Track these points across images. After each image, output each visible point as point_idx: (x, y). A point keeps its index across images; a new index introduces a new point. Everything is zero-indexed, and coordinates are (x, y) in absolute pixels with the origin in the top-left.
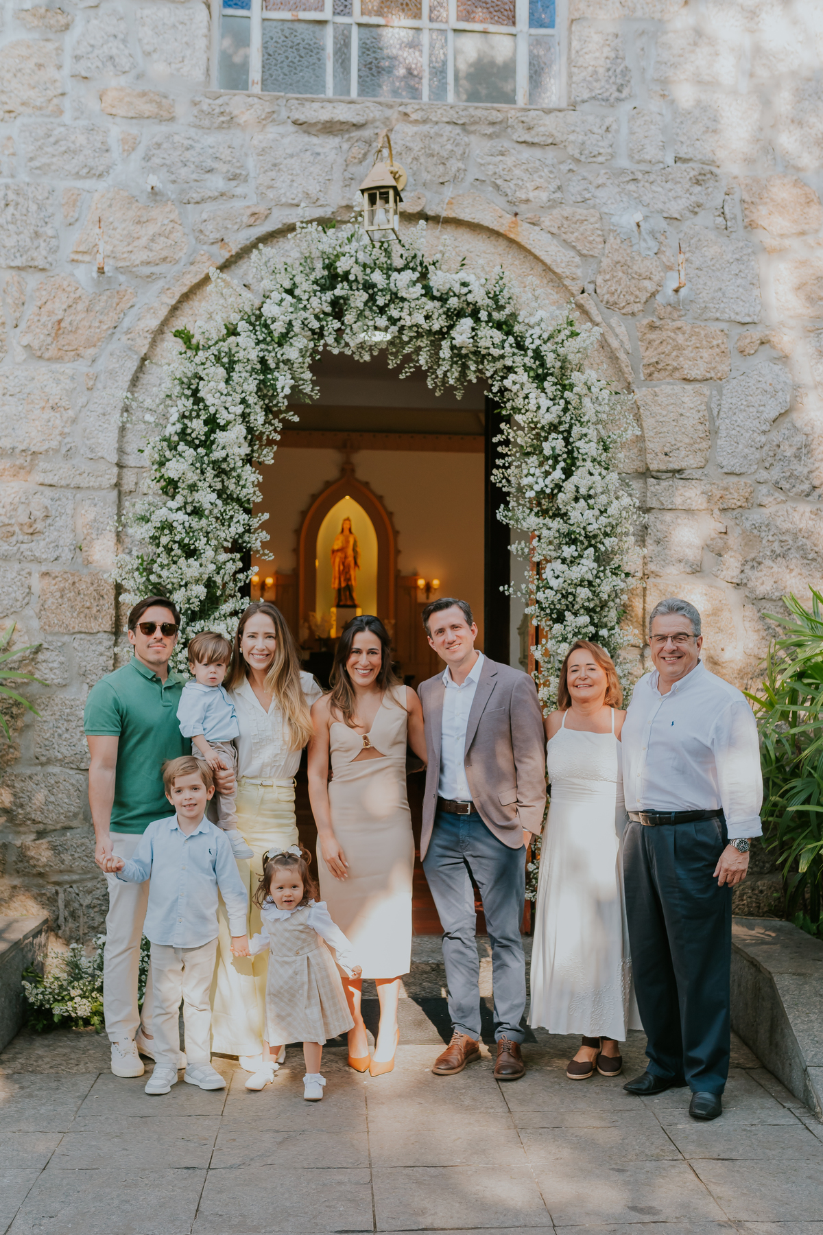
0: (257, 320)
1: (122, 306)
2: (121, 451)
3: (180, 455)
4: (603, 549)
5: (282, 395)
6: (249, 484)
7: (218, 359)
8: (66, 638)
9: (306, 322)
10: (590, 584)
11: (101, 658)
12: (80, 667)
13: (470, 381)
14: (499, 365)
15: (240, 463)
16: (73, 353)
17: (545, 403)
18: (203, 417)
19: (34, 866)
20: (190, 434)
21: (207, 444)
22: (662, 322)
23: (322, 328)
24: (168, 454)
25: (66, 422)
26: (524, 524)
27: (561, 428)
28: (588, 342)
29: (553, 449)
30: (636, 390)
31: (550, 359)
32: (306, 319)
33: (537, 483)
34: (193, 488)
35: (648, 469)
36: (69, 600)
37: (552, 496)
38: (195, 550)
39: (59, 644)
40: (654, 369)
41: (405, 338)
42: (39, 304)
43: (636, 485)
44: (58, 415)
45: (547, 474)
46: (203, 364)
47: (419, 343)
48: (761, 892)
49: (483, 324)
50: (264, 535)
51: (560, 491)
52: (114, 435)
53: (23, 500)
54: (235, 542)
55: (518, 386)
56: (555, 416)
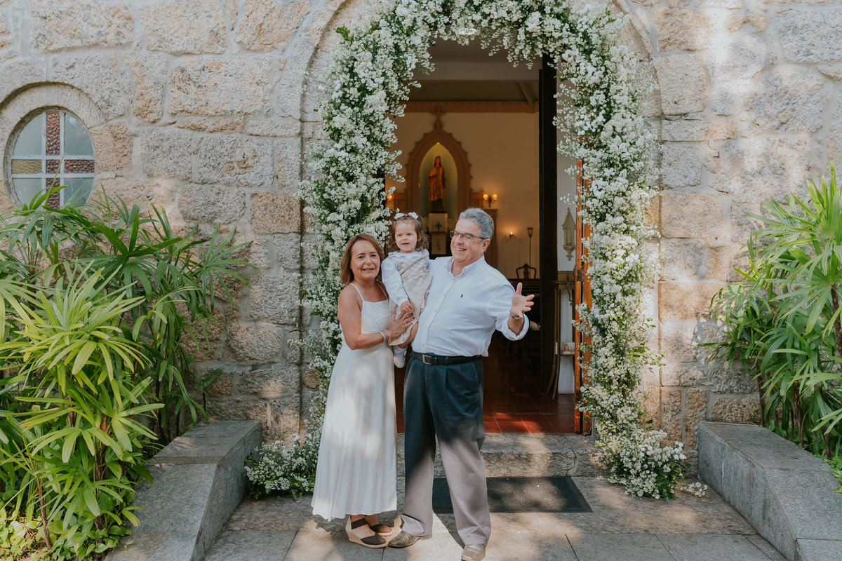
0: (393, 19)
1: (302, 13)
2: (303, 111)
3: (342, 113)
4: (632, 169)
5: (410, 69)
6: (388, 131)
7: (366, 46)
8: (269, 237)
9: (425, 19)
10: (624, 194)
11: (292, 250)
12: (278, 256)
13: (538, 56)
14: (558, 44)
15: (382, 117)
16: (269, 46)
17: (591, 69)
18: (357, 86)
19: (251, 388)
20: (348, 98)
21: (360, 104)
22: (672, 10)
23: (436, 23)
24: (334, 112)
25: (266, 92)
26: (577, 154)
27: (602, 87)
28: (621, 25)
29: (597, 101)
30: (654, 59)
31: (595, 39)
32: (426, 17)
33: (586, 125)
34: (351, 134)
35: (663, 114)
36: (270, 211)
37: (596, 134)
38: (353, 176)
39: (264, 241)
40: (667, 44)
41: (493, 28)
42: (247, 13)
43: (654, 125)
44: (261, 88)
45: (592, 119)
46: (356, 50)
47: (503, 31)
48: (744, 406)
49: (548, 16)
50: (399, 166)
51: (601, 130)
52: (298, 100)
53: (239, 145)
54: (379, 170)
55: (572, 58)
56: (598, 78)
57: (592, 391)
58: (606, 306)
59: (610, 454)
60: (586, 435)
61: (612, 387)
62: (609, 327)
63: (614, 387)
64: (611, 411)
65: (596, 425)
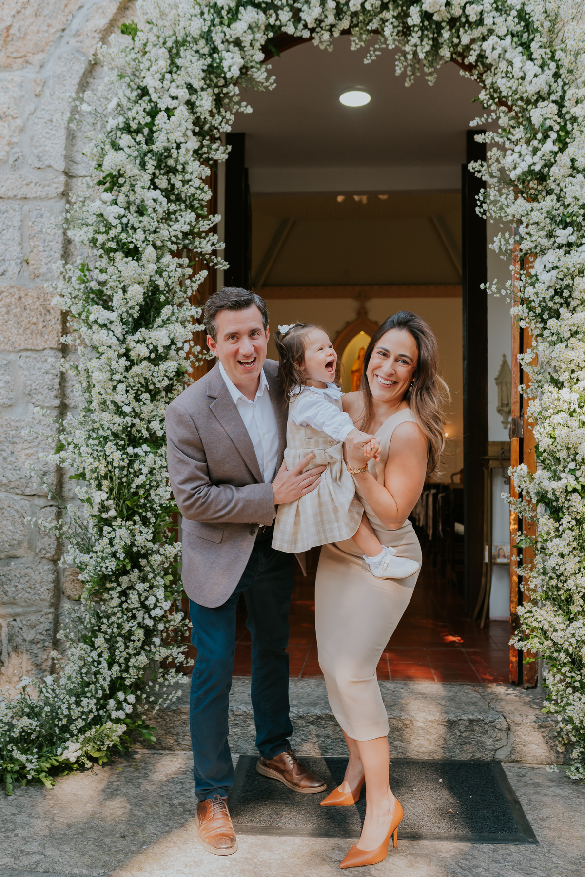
1: (72, 7)
2: (69, 159)
5: (229, 76)
8: (13, 357)
11: (47, 376)
12: (25, 387)
14: (477, 32)
16: (21, 60)
17: (531, 68)
25: (14, 131)
26: (508, 211)
27: (553, 97)
31: (537, 17)
33: (523, 161)
34: (135, 184)
36: (15, 316)
37: (542, 175)
39: (5, 362)
44: (6, 125)
45: (535, 151)
50: (216, 239)
51: (551, 168)
52: (62, 143)
55: (499, 50)
56: (544, 84)
57: (537, 615)
58: (560, 467)
59: (570, 727)
60: (528, 689)
61: (571, 607)
62: (566, 504)
63: (575, 609)
64: (571, 650)
65: (545, 674)
